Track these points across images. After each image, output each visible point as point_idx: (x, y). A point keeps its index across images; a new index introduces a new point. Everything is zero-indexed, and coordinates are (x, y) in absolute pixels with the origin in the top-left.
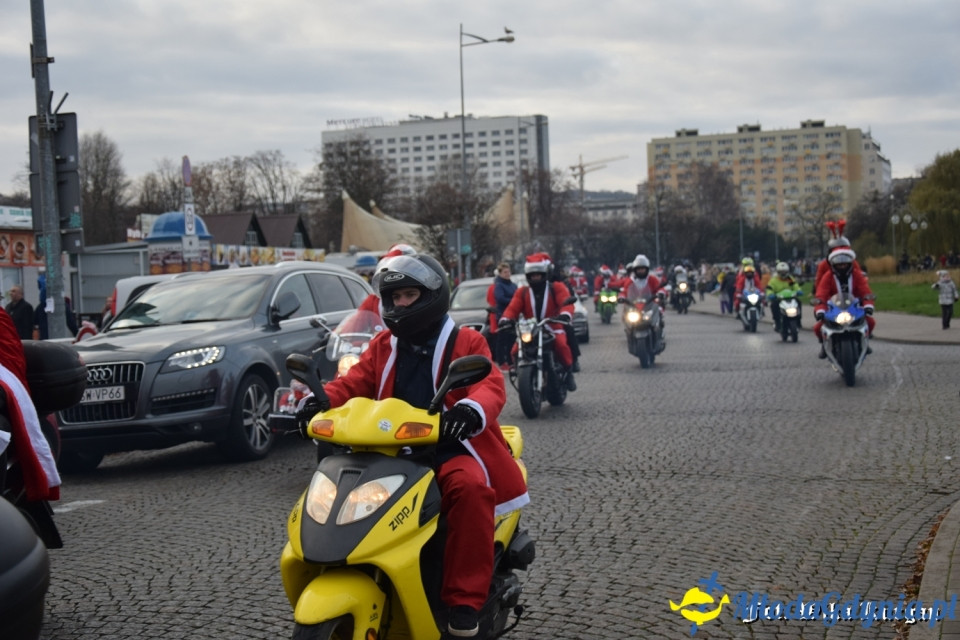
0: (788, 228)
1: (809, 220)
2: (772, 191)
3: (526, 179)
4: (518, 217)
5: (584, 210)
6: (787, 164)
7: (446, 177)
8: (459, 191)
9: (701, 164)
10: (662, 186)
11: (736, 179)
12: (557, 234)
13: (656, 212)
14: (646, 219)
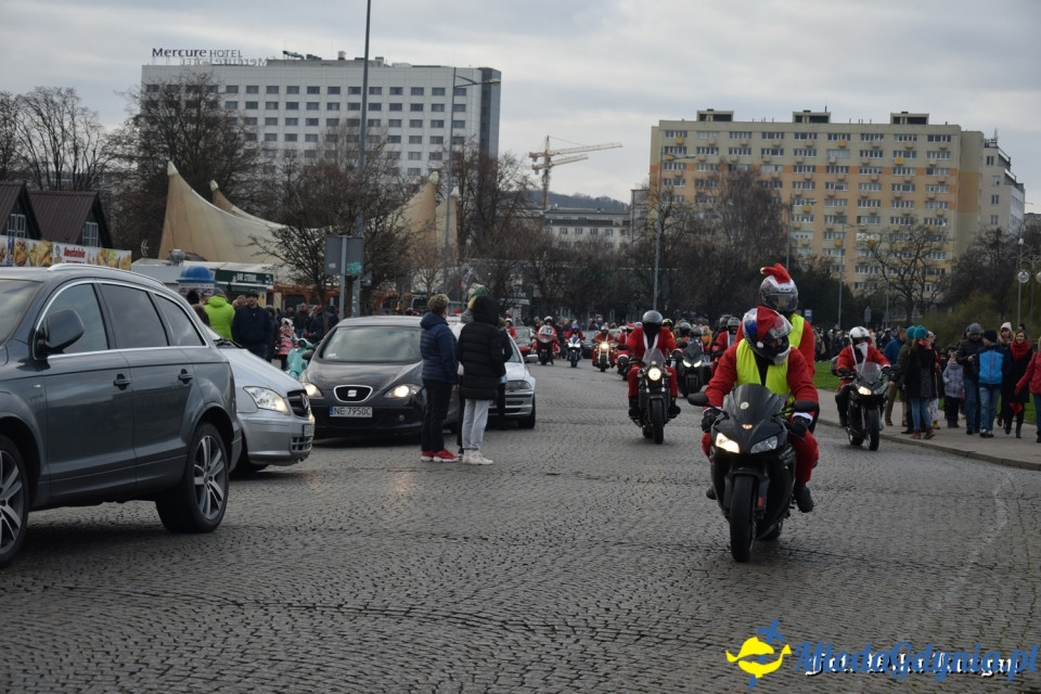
0: (860, 277)
2: (840, 218)
3: (459, 166)
4: (442, 224)
5: (547, 222)
6: (865, 177)
7: (334, 154)
8: (352, 177)
9: (733, 167)
10: (671, 196)
11: (785, 194)
12: (501, 256)
13: (658, 236)
14: (641, 245)
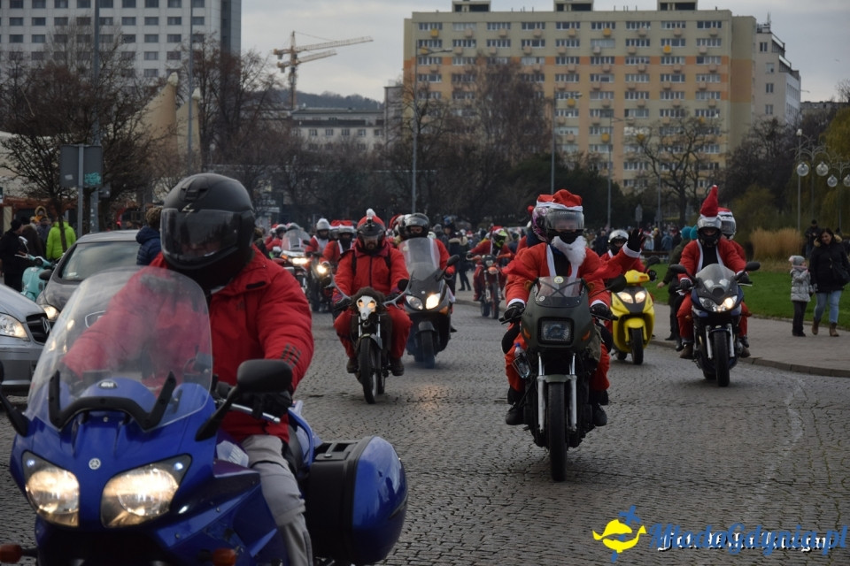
0: (630, 173)
1: (664, 163)
2: (607, 111)
3: (200, 67)
4: (183, 129)
5: (296, 124)
6: (632, 68)
7: (65, 55)
8: (84, 80)
9: (491, 60)
10: (426, 92)
11: (548, 87)
12: (248, 161)
13: (415, 136)
14: (397, 145)
